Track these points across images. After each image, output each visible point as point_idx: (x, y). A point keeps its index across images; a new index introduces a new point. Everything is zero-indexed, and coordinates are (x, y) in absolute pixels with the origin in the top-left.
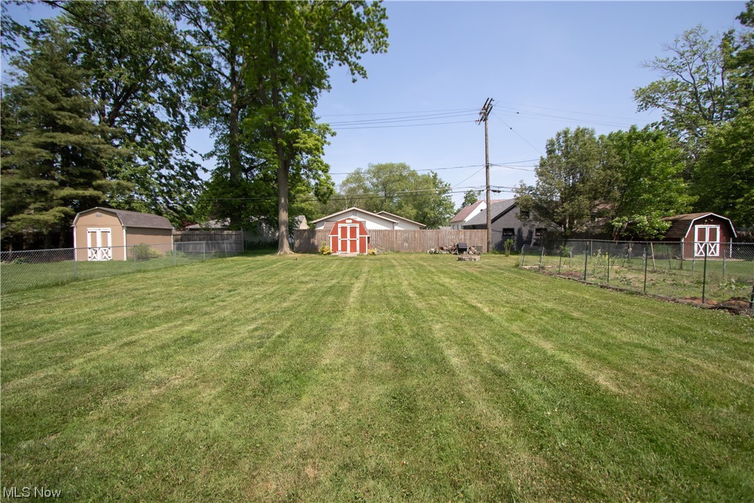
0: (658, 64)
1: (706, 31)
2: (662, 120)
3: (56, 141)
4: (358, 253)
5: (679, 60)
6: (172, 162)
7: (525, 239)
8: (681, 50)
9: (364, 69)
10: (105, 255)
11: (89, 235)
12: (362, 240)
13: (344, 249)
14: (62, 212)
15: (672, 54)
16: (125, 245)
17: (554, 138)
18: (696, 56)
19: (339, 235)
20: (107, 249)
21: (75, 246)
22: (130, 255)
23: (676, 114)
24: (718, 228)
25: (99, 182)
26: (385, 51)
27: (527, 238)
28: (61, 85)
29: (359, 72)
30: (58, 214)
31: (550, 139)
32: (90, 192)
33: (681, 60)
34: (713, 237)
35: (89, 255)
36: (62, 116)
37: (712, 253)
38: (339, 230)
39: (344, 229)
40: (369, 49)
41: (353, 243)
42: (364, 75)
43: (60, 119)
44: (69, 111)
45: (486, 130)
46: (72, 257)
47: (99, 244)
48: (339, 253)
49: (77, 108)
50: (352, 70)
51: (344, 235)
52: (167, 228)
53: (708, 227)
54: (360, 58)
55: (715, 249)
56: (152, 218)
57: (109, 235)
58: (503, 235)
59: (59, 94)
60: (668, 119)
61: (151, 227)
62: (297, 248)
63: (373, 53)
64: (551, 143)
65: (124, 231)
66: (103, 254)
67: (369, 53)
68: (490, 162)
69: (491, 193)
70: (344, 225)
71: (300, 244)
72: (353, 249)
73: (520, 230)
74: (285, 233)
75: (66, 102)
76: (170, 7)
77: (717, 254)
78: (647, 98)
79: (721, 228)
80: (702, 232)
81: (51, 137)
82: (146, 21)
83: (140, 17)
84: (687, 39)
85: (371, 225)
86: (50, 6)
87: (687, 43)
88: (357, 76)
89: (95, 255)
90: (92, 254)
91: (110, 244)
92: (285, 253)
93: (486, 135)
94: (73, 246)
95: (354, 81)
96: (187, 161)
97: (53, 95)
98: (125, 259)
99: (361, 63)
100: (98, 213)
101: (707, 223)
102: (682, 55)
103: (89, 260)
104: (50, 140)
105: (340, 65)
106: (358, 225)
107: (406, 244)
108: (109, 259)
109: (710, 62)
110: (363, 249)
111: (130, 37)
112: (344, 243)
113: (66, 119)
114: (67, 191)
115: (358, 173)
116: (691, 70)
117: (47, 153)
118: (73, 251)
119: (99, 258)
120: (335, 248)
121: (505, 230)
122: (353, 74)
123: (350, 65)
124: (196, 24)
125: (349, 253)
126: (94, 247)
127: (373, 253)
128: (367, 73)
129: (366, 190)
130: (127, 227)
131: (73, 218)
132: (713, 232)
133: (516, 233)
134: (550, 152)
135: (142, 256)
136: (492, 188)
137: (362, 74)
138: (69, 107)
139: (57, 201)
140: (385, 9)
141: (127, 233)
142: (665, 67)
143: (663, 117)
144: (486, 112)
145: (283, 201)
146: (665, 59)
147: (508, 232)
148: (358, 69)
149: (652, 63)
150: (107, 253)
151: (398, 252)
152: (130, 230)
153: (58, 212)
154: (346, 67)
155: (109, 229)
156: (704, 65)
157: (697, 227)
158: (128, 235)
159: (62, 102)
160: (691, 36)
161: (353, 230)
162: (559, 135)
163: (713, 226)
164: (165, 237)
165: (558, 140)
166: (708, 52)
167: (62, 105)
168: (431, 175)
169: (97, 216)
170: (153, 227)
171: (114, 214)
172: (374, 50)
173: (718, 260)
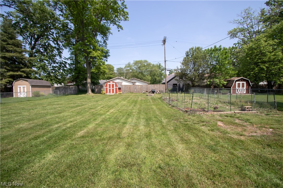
0: (235, 21)
1: (252, 9)
2: (237, 42)
3: (6, 55)
4: (115, 93)
5: (243, 20)
6: (57, 61)
7: (181, 88)
8: (244, 16)
9: (122, 26)
10: (24, 95)
11: (19, 88)
12: (116, 89)
13: (110, 92)
14: (8, 80)
15: (240, 18)
16: (31, 91)
17: (189, 50)
18: (248, 19)
19: (108, 87)
20: (25, 93)
21: (14, 92)
22: (33, 95)
23: (243, 40)
24: (245, 83)
25: (23, 70)
26: (128, 20)
27: (182, 87)
28: (8, 36)
29: (120, 28)
30: (7, 81)
31: (187, 51)
32: (19, 73)
33: (244, 20)
34: (243, 86)
35: (19, 95)
36: (8, 47)
37: (243, 92)
38: (108, 85)
39: (110, 85)
40: (123, 20)
41: (113, 90)
42: (122, 29)
43: (7, 48)
44: (12, 45)
45: (165, 48)
46: (13, 96)
47: (22, 91)
48: (108, 94)
49: (15, 44)
50: (118, 27)
51: (110, 87)
52: (49, 85)
53: (241, 83)
54: (120, 23)
55: (244, 90)
56: (42, 82)
57: (25, 88)
58: (173, 86)
59: (7, 39)
60: (239, 42)
61: (42, 85)
62: (96, 92)
63: (124, 21)
64: (187, 53)
65: (31, 87)
66: (23, 95)
67: (123, 21)
68: (166, 60)
69: (167, 71)
70: (109, 83)
71: (98, 90)
72: (113, 92)
73: (179, 85)
74: (89, 87)
75: (10, 41)
76: (52, 6)
77: (245, 92)
78: (233, 34)
79: (246, 83)
80: (239, 84)
81: (4, 54)
82: (43, 11)
83: (41, 10)
84: (245, 12)
85: (124, 83)
86: (9, 7)
87: (245, 14)
88: (120, 29)
89: (21, 95)
90: (20, 95)
91: (26, 91)
92: (90, 94)
93: (165, 50)
94: (13, 92)
95: (119, 31)
96: (63, 61)
97: (5, 40)
98: (31, 96)
99: (120, 24)
100: (21, 80)
101: (241, 81)
102: (244, 18)
103: (19, 97)
104: (3, 55)
105: (113, 25)
106: (114, 83)
107: (135, 90)
108: (26, 96)
109: (253, 21)
110: (116, 92)
111: (38, 17)
112: (110, 90)
113: (10, 48)
114: (11, 73)
115: (129, 64)
116: (247, 24)
117: (3, 60)
118: (13, 93)
119: (22, 96)
120: (107, 92)
121: (174, 84)
122: (118, 28)
123: (117, 25)
124: (62, 12)
125: (111, 94)
126: (20, 92)
127: (120, 93)
128: (123, 28)
129: (133, 70)
130: (32, 85)
131: (13, 82)
132: (243, 84)
133: (178, 85)
134: (187, 56)
135: (37, 95)
136: (167, 69)
137: (121, 28)
138: (11, 44)
139: (7, 77)
140: (126, 5)
141: (32, 87)
142: (238, 23)
143: (238, 41)
144: (164, 41)
145: (88, 75)
146: (237, 20)
147: (175, 85)
148: (119, 27)
149: (232, 21)
150: (25, 94)
151: (133, 93)
152: (33, 86)
153: (7, 80)
154: (115, 26)
155: (25, 86)
156: (251, 22)
157: (237, 83)
158: (32, 88)
159: (8, 42)
160: (247, 11)
161: (113, 85)
162: (190, 49)
163: (243, 82)
164: (48, 88)
165: (190, 51)
166: (252, 17)
167: (8, 43)
168: (158, 64)
169: (21, 81)
170: (43, 85)
171: (27, 81)
172: (124, 20)
173: (245, 94)
